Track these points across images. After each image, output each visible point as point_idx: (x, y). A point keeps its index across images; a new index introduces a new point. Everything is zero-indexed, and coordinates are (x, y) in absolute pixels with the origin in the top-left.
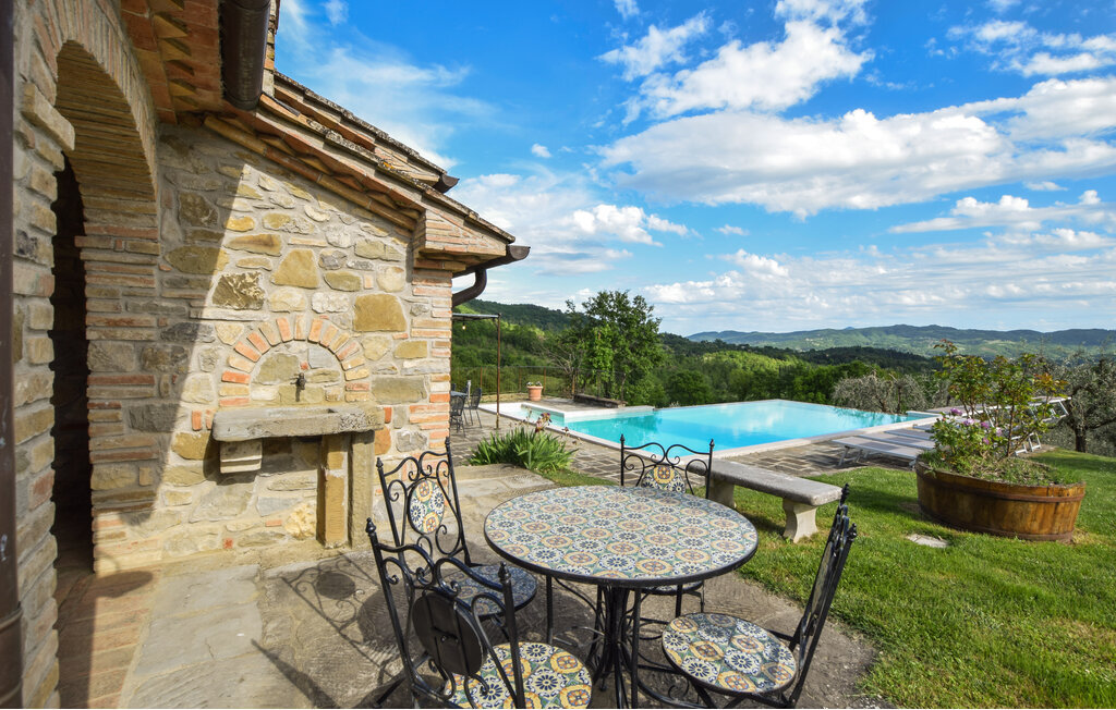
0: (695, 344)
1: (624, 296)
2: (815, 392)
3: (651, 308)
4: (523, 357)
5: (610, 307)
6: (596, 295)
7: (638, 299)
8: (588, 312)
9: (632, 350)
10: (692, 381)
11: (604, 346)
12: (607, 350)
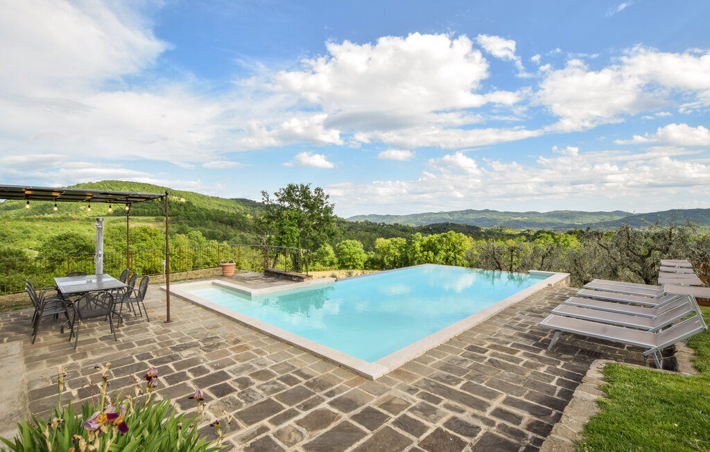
0: (352, 223)
1: (307, 188)
2: (428, 251)
3: (328, 196)
4: (239, 235)
5: (297, 196)
6: (286, 187)
7: (318, 190)
8: (280, 200)
9: (314, 228)
10: (352, 247)
11: (291, 225)
12: (294, 228)
